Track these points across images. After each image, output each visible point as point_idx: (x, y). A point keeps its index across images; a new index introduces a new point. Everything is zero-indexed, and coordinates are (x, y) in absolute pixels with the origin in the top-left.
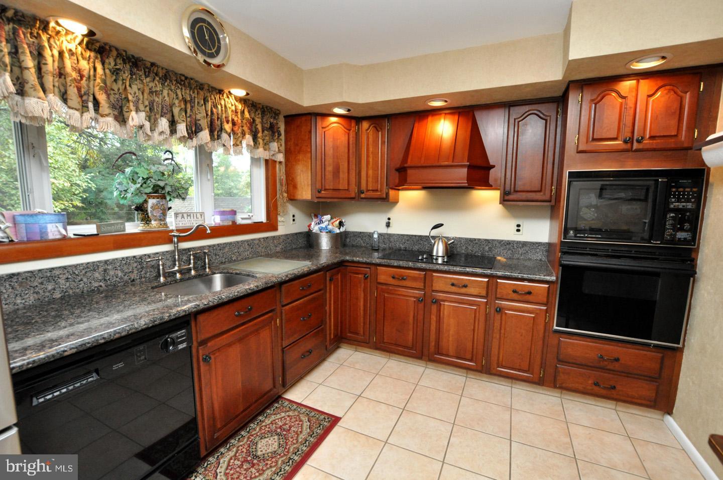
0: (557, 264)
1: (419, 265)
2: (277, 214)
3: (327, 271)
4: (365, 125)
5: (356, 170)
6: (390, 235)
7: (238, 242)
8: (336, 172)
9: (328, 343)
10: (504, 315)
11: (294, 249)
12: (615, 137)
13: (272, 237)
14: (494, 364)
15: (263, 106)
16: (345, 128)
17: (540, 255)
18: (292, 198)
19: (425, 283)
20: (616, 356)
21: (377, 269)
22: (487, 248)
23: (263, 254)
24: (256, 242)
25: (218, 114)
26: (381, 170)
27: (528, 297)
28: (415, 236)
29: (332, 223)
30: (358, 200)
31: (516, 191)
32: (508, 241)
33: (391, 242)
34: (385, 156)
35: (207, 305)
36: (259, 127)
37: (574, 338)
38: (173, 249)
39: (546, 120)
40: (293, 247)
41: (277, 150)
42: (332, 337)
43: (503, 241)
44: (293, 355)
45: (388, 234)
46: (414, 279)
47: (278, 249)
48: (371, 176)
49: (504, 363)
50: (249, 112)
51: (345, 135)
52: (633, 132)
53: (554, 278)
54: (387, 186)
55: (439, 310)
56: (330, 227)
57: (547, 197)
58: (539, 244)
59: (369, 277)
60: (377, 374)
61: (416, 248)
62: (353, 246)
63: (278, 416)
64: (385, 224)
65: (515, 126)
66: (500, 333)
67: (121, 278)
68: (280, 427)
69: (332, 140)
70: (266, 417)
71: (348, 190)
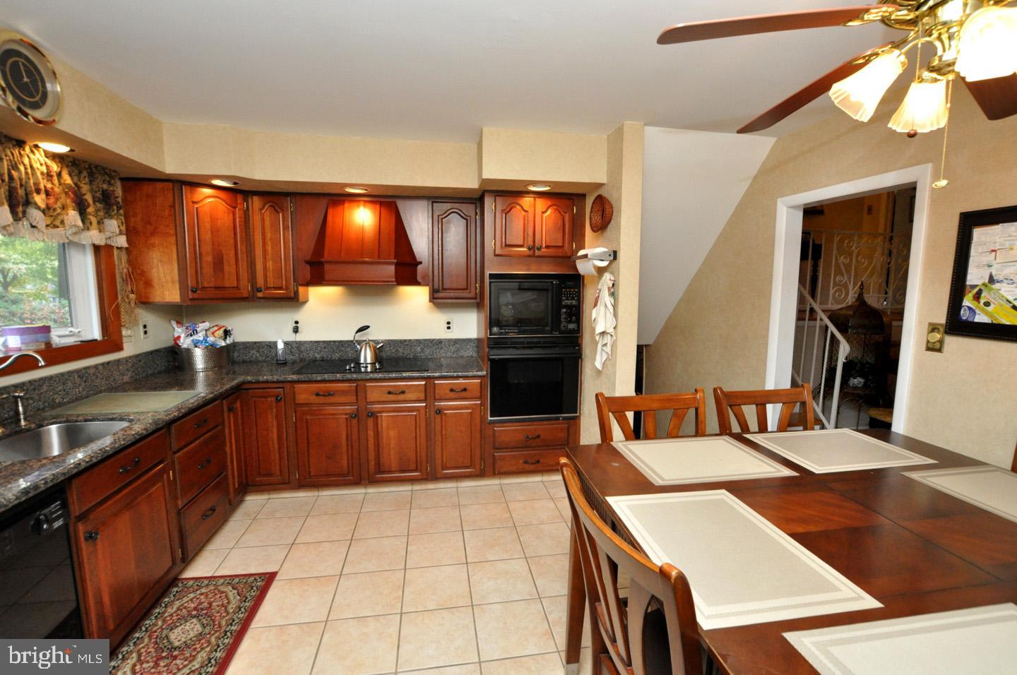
0: (486, 359)
1: (349, 376)
2: (119, 327)
3: (224, 399)
4: (256, 202)
5: (247, 262)
6: (300, 344)
7: (62, 374)
8: (219, 263)
9: (232, 495)
10: (444, 417)
11: (151, 375)
12: (522, 244)
13: (115, 361)
14: (439, 467)
15: (90, 165)
16: (227, 204)
17: (470, 352)
18: (143, 300)
19: (357, 396)
20: (537, 434)
21: (294, 387)
22: (419, 349)
23: (103, 388)
24: (92, 371)
25: (20, 179)
26: (285, 261)
27: (464, 394)
28: (335, 342)
29: (213, 333)
30: (253, 301)
31: (443, 289)
32: (440, 340)
33: (302, 352)
34: (289, 246)
35: (90, 463)
36: (89, 198)
37: (505, 425)
39: (467, 220)
40: (149, 373)
41: (118, 231)
42: (237, 486)
43: (435, 339)
44: (193, 516)
45: (296, 342)
46: (344, 393)
47: (126, 378)
48: (271, 268)
49: (448, 465)
50: (70, 175)
51: (229, 214)
52: (534, 242)
53: (484, 373)
54: (294, 282)
55: (376, 425)
56: (211, 339)
57: (472, 295)
58: (469, 340)
59: (283, 400)
60: (308, 516)
61: (336, 356)
62: (244, 362)
63: (185, 599)
64: (291, 330)
65: (439, 223)
66: (442, 435)
68: (195, 609)
69: (209, 219)
70: (166, 607)
71: (237, 287)
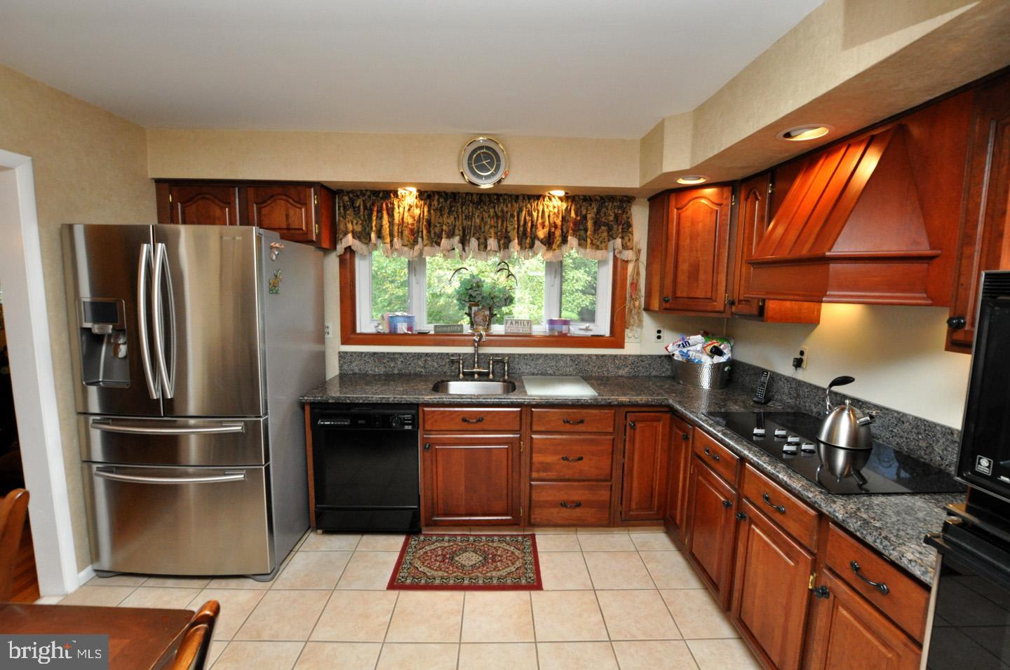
2: (624, 328)
4: (743, 192)
5: (727, 267)
8: (694, 271)
13: (611, 355)
15: (601, 197)
18: (647, 308)
21: (695, 429)
25: (532, 222)
29: (705, 348)
33: (799, 396)
36: (590, 224)
38: (473, 352)
40: (652, 375)
45: (796, 381)
47: (622, 372)
50: (577, 208)
59: (690, 440)
63: (507, 547)
64: (794, 361)
67: (436, 369)
69: (690, 224)
71: (711, 299)
